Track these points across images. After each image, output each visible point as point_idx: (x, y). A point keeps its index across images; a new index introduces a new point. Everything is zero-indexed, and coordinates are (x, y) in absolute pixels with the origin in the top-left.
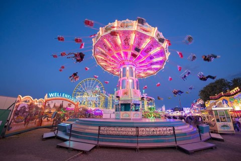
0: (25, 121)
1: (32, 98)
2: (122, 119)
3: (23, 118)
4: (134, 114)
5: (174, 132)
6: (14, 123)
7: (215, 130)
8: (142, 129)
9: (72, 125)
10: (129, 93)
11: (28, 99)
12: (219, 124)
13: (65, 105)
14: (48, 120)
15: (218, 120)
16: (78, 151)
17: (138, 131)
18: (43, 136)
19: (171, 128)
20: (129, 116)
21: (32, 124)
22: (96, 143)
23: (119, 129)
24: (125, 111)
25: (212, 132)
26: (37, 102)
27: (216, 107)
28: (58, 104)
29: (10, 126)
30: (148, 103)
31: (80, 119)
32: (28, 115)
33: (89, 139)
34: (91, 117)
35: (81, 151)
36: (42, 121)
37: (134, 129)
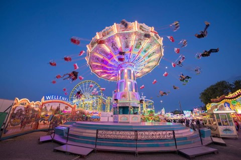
0: (22, 125)
1: (29, 101)
2: (120, 122)
3: (19, 121)
4: (133, 117)
5: (174, 136)
6: (11, 126)
7: (217, 135)
8: (141, 133)
9: (69, 128)
10: (128, 96)
11: (25, 102)
12: (221, 128)
13: (62, 108)
14: (45, 123)
15: (220, 124)
16: (76, 155)
17: (137, 135)
18: (39, 140)
19: (171, 132)
20: (127, 120)
21: (28, 127)
22: (94, 146)
23: (118, 133)
24: (123, 114)
25: (214, 137)
26: (33, 105)
27: (218, 110)
28: (55, 107)
29: (7, 129)
30: (147, 106)
31: (77, 122)
32: (25, 118)
33: (87, 143)
34: (89, 120)
35: (79, 155)
36: (38, 124)
37: (133, 133)
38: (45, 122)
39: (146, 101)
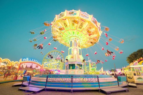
0: (4, 76)
1: (10, 61)
3: (3, 73)
4: (78, 71)
5: (98, 81)
7: (133, 82)
11: (7, 61)
13: (34, 66)
15: (135, 74)
20: (74, 73)
21: (9, 78)
24: (72, 69)
26: (15, 64)
27: (133, 65)
28: (29, 65)
32: (7, 72)
35: (33, 92)
36: (17, 76)
38: (22, 75)
39: (91, 63)
